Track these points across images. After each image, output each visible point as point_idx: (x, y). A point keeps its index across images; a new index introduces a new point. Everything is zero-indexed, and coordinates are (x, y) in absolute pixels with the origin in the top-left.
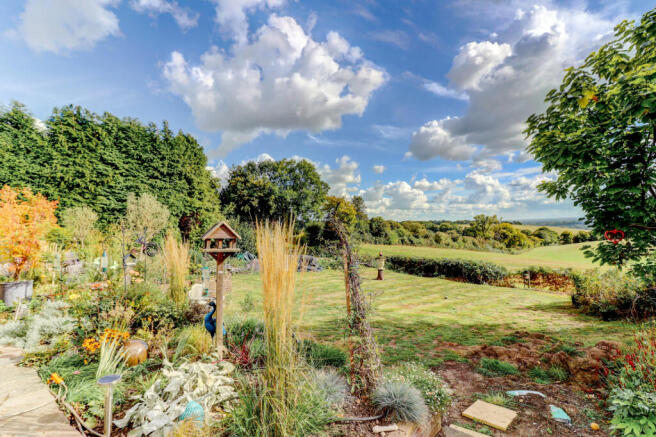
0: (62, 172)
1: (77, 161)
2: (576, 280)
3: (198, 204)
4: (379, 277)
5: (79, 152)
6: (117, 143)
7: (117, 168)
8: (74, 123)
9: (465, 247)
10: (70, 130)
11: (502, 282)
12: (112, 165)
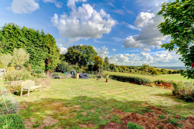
0: (5, 43)
1: (11, 40)
2: (175, 85)
3: (51, 56)
4: (107, 81)
5: (12, 37)
6: (26, 36)
7: (24, 43)
8: (11, 28)
9: (139, 74)
10: (9, 30)
11: (148, 85)
12: (23, 42)
